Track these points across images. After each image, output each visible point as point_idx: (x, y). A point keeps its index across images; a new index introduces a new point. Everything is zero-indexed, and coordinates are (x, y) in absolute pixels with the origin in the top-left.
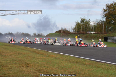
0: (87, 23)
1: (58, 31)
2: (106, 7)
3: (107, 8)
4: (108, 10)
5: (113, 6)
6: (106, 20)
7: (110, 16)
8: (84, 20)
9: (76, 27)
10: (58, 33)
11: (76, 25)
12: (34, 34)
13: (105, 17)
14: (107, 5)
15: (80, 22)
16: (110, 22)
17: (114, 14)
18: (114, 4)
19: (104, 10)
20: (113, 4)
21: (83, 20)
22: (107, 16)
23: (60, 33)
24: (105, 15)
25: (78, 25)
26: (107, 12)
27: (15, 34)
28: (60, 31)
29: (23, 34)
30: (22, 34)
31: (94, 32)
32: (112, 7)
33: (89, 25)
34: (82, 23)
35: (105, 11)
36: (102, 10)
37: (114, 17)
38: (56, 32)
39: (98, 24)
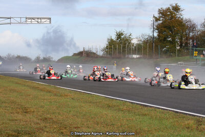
0: (127, 40)
1: (77, 53)
2: (159, 13)
3: (161, 15)
4: (161, 19)
5: (171, 12)
6: (158, 35)
7: (165, 29)
8: (122, 34)
9: (107, 46)
10: (78, 57)
11: (107, 43)
12: (37, 58)
13: (157, 31)
14: (159, 11)
15: (114, 38)
16: (165, 39)
17: (171, 25)
18: (173, 9)
19: (156, 18)
20: (171, 8)
21: (119, 35)
22: (160, 28)
23: (82, 56)
24: (157, 26)
25: (111, 43)
26: (160, 22)
27: (6, 57)
28: (81, 54)
29: (19, 57)
30: (17, 57)
31: (138, 56)
32: (169, 13)
33: (130, 43)
34: (117, 39)
35: (157, 20)
36: (152, 19)
37: (171, 31)
38: (75, 55)
39: (144, 41)
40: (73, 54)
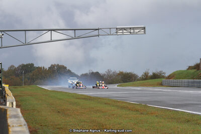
1: (193, 65)
10: (193, 71)
12: (145, 73)
23: (198, 70)
27: (105, 75)
28: (197, 67)
29: (121, 74)
30: (119, 74)
38: (190, 68)
40: (187, 68)
